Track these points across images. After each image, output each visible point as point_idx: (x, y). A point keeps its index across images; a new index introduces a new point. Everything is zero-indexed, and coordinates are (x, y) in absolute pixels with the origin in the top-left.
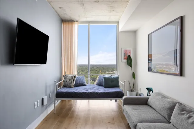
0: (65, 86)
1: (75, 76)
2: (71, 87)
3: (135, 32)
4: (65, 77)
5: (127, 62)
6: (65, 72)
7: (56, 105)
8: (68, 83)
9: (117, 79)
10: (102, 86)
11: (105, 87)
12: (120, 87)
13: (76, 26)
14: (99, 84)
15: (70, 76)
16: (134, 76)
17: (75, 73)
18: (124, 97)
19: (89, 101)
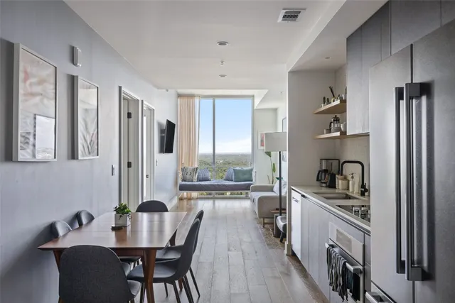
0: (184, 180)
1: (197, 169)
2: (192, 181)
6: (183, 164)
8: (188, 176)
9: (250, 172)
11: (235, 181)
12: (254, 180)
16: (274, 169)
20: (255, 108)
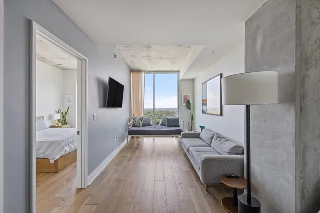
0: (134, 126)
1: (143, 118)
2: (139, 127)
3: (193, 80)
4: (134, 118)
5: (187, 105)
6: (134, 115)
7: (129, 140)
8: (137, 123)
9: (178, 120)
10: (165, 125)
11: (168, 127)
12: (181, 126)
13: (143, 74)
14: (163, 125)
15: (139, 117)
16: (193, 118)
17: (143, 116)
18: (182, 133)
19: (154, 139)
20: (180, 79)
